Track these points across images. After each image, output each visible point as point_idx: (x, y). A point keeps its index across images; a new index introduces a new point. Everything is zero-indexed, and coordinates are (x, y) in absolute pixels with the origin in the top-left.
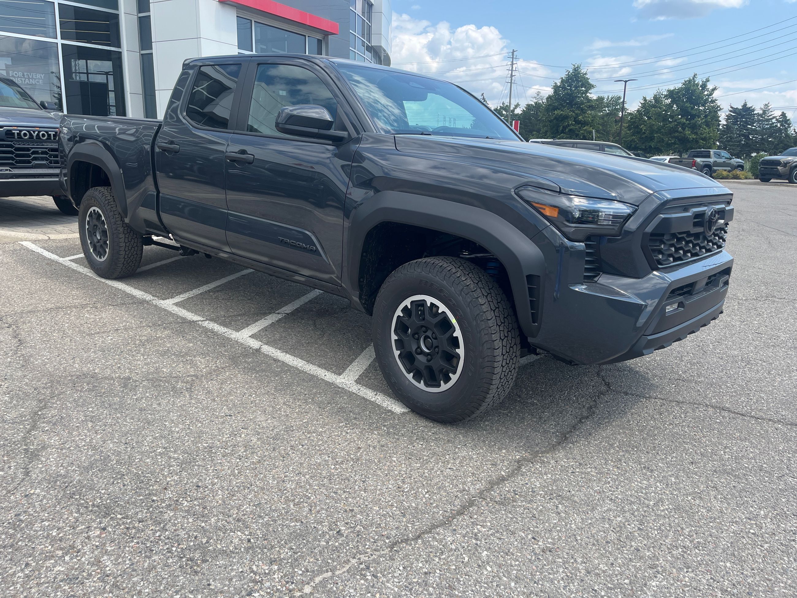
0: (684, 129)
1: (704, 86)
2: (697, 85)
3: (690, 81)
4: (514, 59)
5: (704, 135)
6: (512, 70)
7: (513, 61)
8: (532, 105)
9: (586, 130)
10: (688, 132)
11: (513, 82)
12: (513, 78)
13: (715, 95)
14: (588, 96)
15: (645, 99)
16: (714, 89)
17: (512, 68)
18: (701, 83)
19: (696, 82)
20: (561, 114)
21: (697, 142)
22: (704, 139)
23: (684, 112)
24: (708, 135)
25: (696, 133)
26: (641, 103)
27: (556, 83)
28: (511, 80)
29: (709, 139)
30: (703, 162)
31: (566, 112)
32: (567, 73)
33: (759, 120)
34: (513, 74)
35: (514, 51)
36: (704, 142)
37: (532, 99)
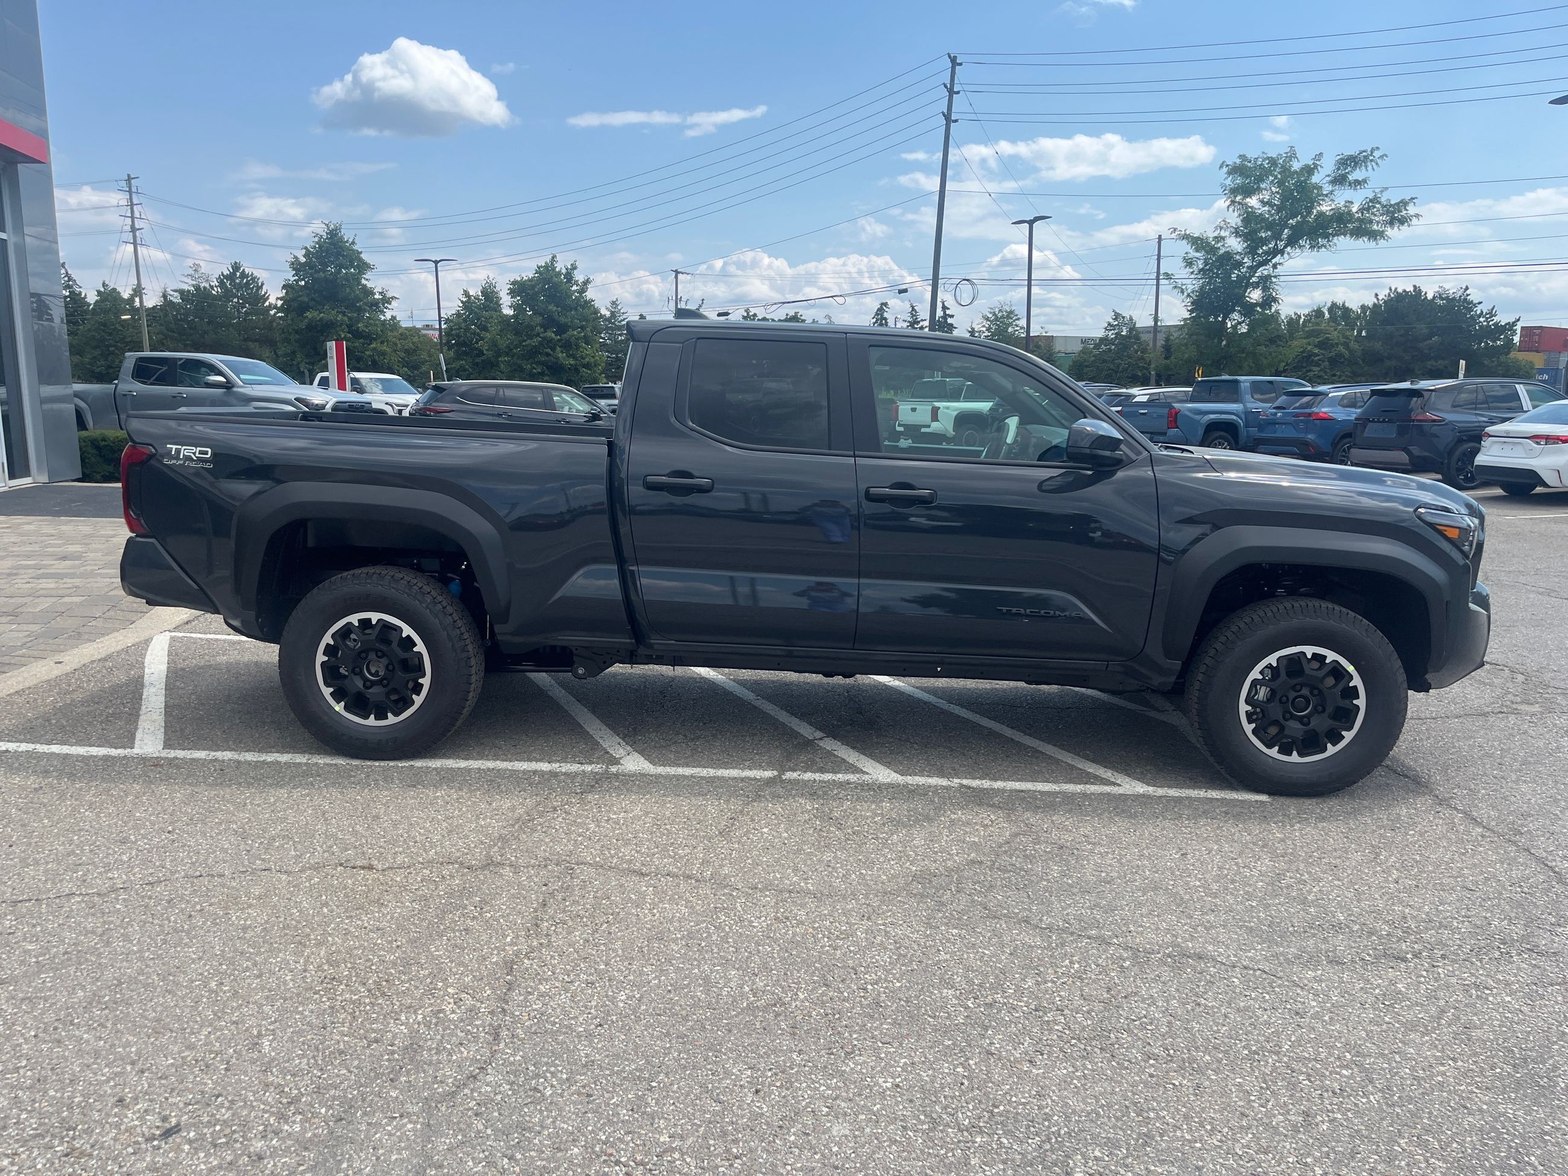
0: (553, 349)
1: (569, 276)
2: (560, 273)
3: (546, 267)
4: (134, 196)
5: (587, 360)
6: (132, 217)
7: (131, 199)
8: (189, 291)
9: (375, 349)
10: (561, 355)
11: (139, 241)
12: (138, 233)
13: (589, 294)
14: (365, 286)
15: (466, 293)
16: (587, 282)
17: (132, 212)
18: (564, 271)
19: (557, 270)
20: (321, 320)
21: (577, 371)
22: (587, 366)
23: (550, 322)
24: (592, 360)
25: (574, 357)
26: (462, 302)
27: (296, 257)
28: (135, 237)
29: (595, 365)
30: (609, 405)
31: (328, 314)
32: (316, 239)
33: (607, 328)
34: (137, 226)
35: (129, 179)
36: (589, 372)
37: (186, 280)
